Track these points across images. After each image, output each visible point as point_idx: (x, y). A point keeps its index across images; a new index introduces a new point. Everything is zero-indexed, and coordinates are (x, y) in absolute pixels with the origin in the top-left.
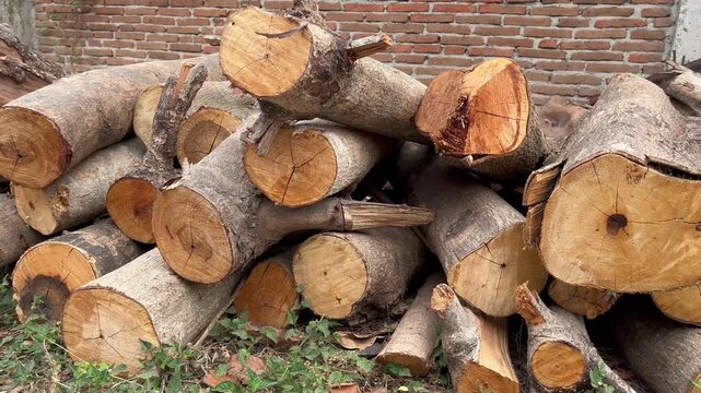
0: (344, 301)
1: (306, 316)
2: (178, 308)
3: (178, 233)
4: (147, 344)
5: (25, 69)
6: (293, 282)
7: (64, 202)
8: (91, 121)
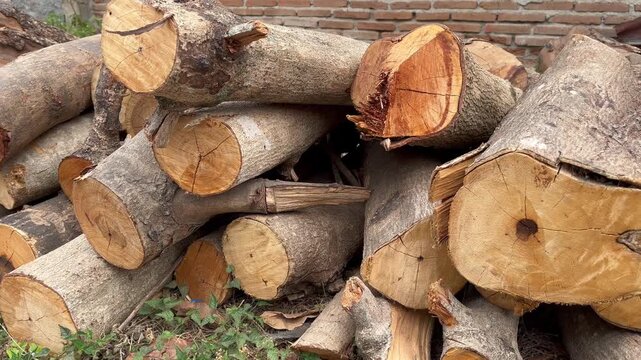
0: (270, 284)
1: (237, 295)
2: (103, 291)
3: (97, 220)
4: (66, 330)
5: (23, 37)
6: (225, 262)
7: (18, 179)
8: (36, 101)
